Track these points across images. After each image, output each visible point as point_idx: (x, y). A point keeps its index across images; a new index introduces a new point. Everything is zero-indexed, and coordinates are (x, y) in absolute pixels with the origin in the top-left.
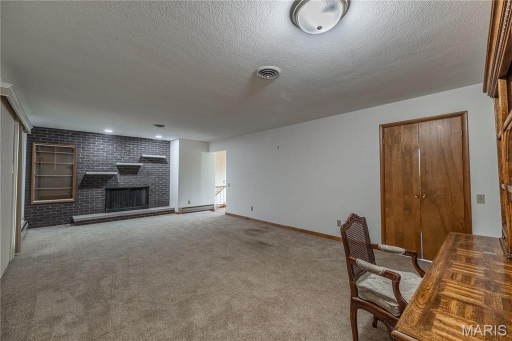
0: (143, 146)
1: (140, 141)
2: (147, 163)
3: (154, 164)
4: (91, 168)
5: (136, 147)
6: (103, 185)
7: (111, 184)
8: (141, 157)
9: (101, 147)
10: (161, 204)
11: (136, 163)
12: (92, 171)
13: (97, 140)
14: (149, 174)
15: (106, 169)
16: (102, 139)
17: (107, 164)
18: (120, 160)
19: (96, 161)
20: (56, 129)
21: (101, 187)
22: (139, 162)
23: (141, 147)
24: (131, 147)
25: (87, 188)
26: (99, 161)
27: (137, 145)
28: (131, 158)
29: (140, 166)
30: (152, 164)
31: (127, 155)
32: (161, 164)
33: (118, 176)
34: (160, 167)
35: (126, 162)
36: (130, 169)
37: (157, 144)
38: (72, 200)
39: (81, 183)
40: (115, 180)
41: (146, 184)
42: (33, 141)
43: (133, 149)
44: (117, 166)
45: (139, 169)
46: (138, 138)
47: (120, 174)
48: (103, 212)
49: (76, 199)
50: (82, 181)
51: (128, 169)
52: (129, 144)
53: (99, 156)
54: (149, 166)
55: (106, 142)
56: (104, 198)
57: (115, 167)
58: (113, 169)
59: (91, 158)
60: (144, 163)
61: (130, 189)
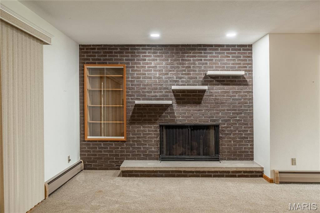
0: (208, 58)
1: (203, 49)
2: (216, 85)
3: (226, 87)
4: (142, 96)
5: (198, 60)
6: (156, 120)
7: (166, 119)
8: (206, 77)
9: (153, 65)
10: (238, 155)
11: (199, 85)
12: (143, 99)
13: (147, 54)
14: (218, 103)
15: (160, 96)
16: (154, 53)
17: (160, 89)
18: (176, 82)
19: (147, 85)
20: (105, 45)
21: (154, 123)
22: (203, 85)
23: (205, 60)
24: (192, 59)
25: (139, 123)
26: (151, 85)
27: (199, 56)
28: (191, 78)
29: (204, 91)
30: (222, 87)
31: (185, 74)
32: (236, 87)
33: (175, 106)
34: (236, 92)
35: (184, 85)
36: (190, 96)
37: (230, 51)
38: (123, 138)
39: (132, 116)
40: (170, 113)
41: (214, 121)
42: (84, 63)
43: (194, 64)
44: (174, 91)
45: (202, 96)
46: (200, 45)
47: (178, 103)
48: (157, 159)
49: (127, 138)
50: (133, 113)
51: (188, 96)
52: (188, 56)
53: (150, 78)
54: (218, 90)
55: (158, 56)
56: (158, 139)
57: (170, 92)
58: (167, 96)
59: (141, 81)
60: (211, 85)
61: (191, 126)
